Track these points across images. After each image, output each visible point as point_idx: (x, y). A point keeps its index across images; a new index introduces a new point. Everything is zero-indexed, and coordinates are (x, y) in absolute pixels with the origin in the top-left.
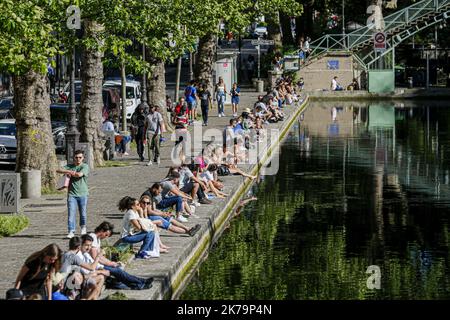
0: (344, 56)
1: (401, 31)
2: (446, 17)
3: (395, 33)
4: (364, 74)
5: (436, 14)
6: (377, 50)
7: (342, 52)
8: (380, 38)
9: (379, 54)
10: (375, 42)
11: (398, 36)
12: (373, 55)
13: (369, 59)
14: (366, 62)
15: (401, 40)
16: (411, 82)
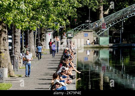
0: (90, 32)
1: (111, 22)
2: (128, 17)
3: (109, 23)
4: (97, 38)
5: (124, 16)
6: (102, 29)
7: (89, 30)
8: (104, 25)
9: (103, 31)
10: (102, 27)
11: (110, 24)
12: (101, 31)
13: (99, 33)
14: (98, 34)
15: (111, 26)
16: (115, 41)
